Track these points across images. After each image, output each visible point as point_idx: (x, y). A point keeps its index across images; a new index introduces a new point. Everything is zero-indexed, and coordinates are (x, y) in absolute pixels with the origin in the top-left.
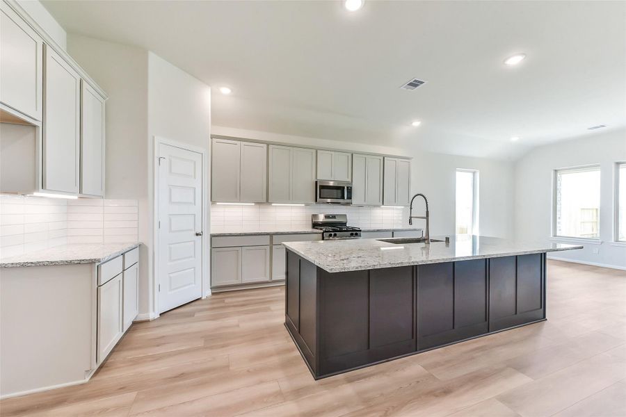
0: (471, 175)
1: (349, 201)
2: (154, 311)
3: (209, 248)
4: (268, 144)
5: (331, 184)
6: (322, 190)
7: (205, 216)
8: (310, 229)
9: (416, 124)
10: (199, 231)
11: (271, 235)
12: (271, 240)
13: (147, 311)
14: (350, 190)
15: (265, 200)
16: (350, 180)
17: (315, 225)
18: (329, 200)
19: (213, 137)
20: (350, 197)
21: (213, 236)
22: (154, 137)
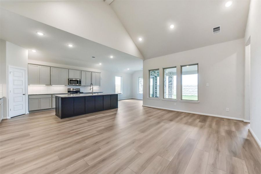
0: (120, 77)
1: (80, 84)
2: (9, 116)
3: (28, 99)
4: (50, 67)
5: (74, 79)
6: (71, 81)
7: (26, 89)
8: (67, 93)
9: (100, 64)
10: (24, 94)
11: (52, 95)
12: (52, 96)
13: (6, 116)
14: (80, 81)
15: (50, 84)
16: (80, 78)
17: (69, 92)
18: (74, 84)
19: (28, 64)
20: (80, 83)
21: (29, 95)
22: (8, 66)
